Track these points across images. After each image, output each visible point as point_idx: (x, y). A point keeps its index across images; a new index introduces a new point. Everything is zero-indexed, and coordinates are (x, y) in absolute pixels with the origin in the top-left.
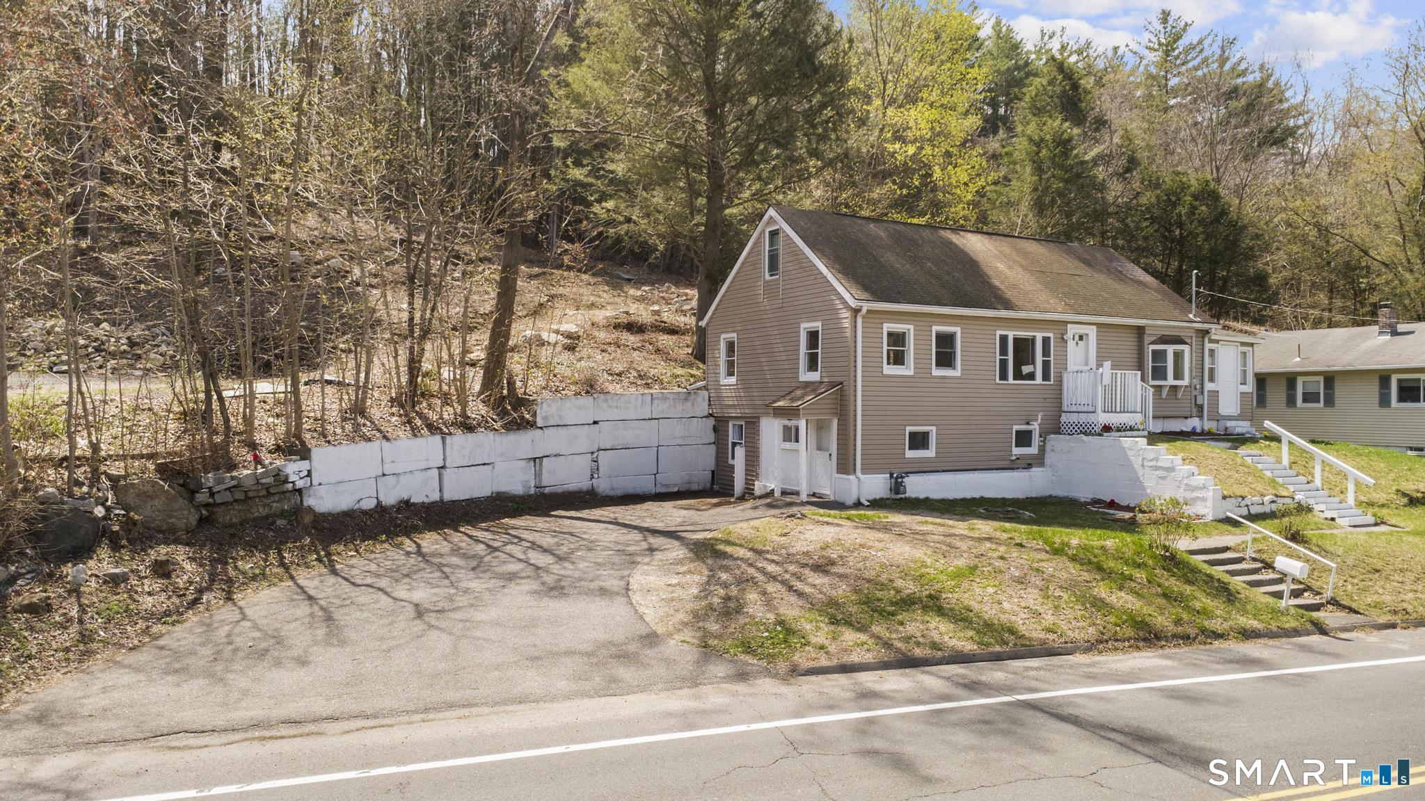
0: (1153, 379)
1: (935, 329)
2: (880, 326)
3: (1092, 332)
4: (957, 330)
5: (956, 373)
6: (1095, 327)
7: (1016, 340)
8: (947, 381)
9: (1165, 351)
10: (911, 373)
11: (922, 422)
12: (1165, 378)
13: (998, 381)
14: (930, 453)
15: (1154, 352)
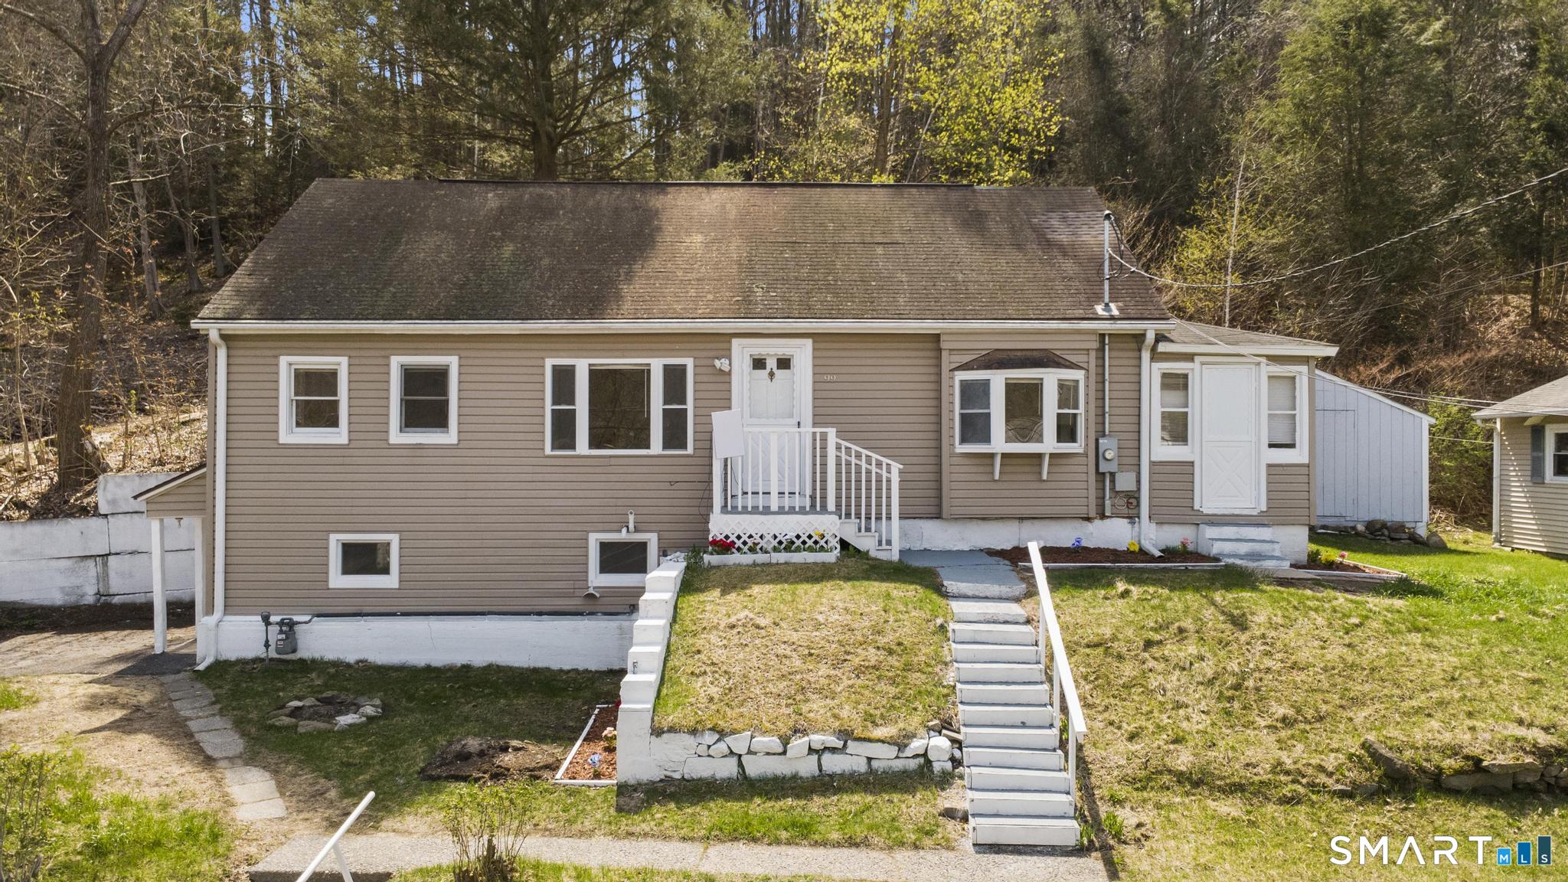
0: (964, 440)
1: (396, 362)
2: (271, 361)
3: (803, 353)
4: (452, 362)
5: (449, 437)
6: (809, 342)
7: (595, 375)
8: (430, 452)
9: (986, 384)
10: (343, 439)
11: (368, 527)
12: (986, 439)
13: (548, 450)
14: (389, 581)
15: (966, 386)
